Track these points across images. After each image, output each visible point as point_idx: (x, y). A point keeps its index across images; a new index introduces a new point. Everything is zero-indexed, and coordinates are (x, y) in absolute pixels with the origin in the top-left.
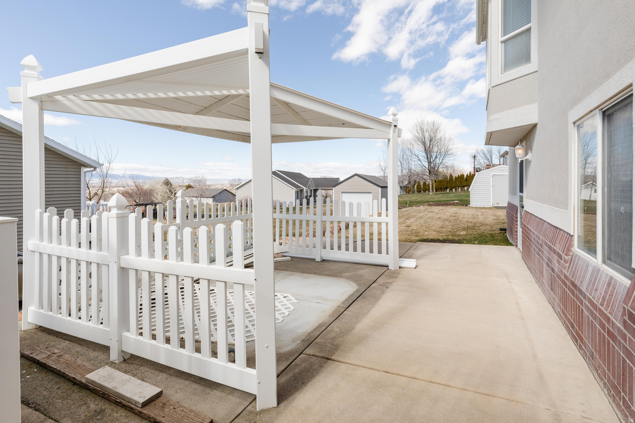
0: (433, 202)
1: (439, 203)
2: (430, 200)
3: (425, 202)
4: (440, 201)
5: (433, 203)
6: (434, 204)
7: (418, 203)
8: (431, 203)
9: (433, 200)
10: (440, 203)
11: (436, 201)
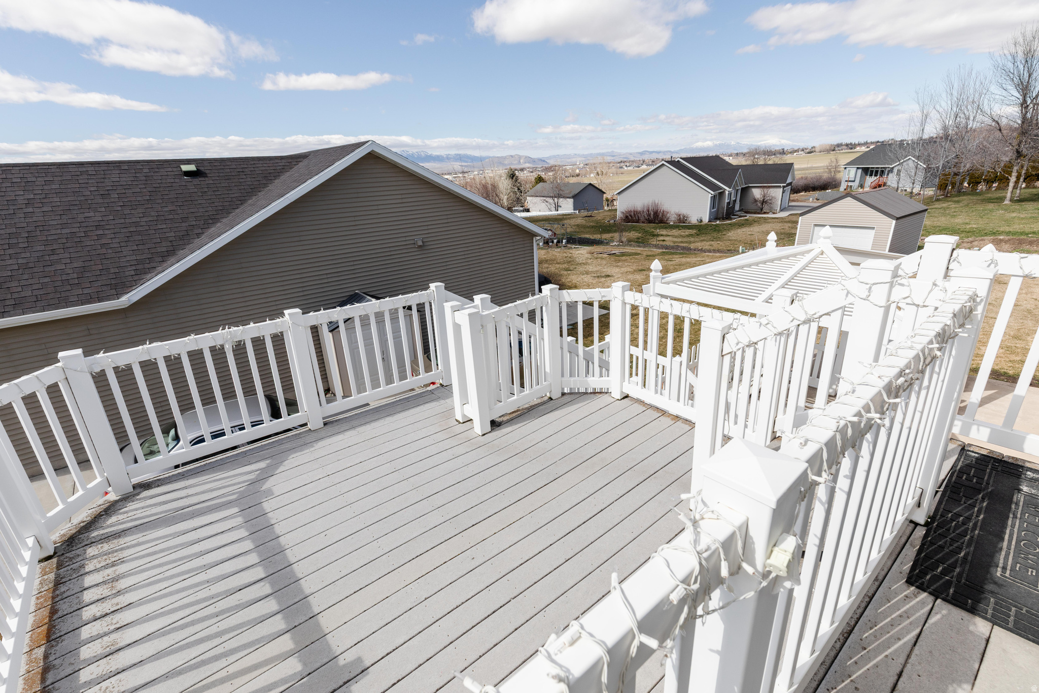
0: (1008, 233)
1: (1022, 237)
2: (1002, 229)
3: (986, 234)
4: (1027, 234)
5: (1007, 238)
6: (1009, 240)
7: (969, 234)
8: (1002, 237)
9: (1007, 229)
10: (1025, 237)
11: (1014, 234)
